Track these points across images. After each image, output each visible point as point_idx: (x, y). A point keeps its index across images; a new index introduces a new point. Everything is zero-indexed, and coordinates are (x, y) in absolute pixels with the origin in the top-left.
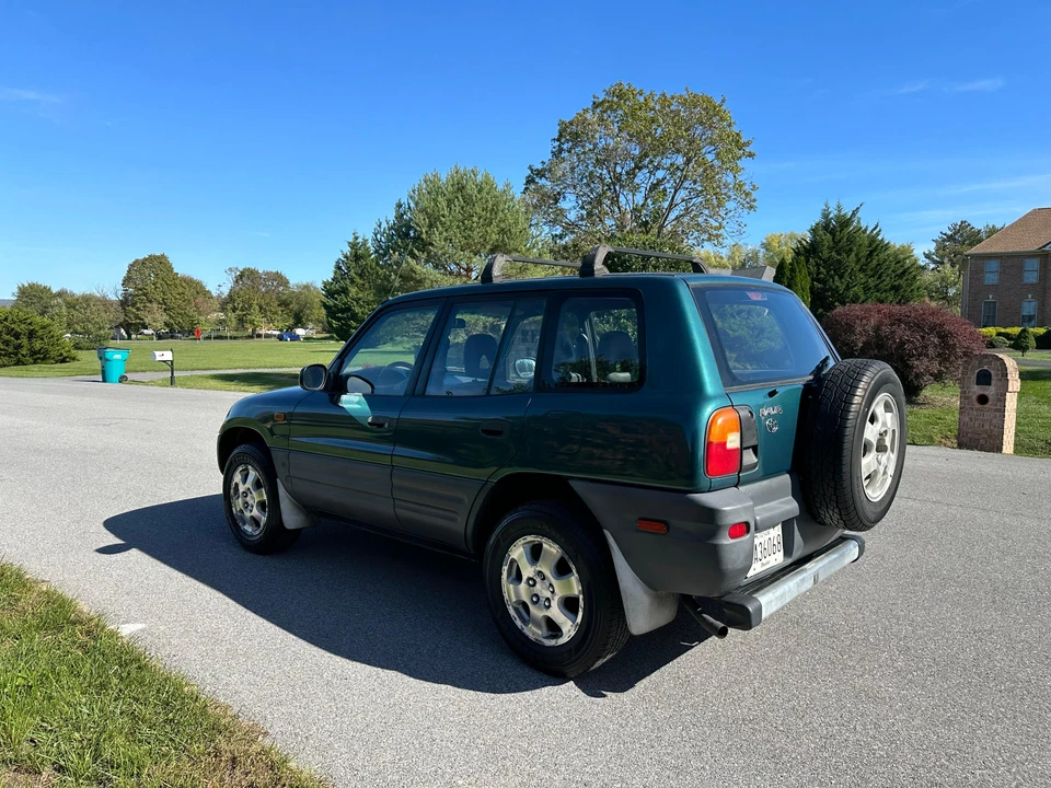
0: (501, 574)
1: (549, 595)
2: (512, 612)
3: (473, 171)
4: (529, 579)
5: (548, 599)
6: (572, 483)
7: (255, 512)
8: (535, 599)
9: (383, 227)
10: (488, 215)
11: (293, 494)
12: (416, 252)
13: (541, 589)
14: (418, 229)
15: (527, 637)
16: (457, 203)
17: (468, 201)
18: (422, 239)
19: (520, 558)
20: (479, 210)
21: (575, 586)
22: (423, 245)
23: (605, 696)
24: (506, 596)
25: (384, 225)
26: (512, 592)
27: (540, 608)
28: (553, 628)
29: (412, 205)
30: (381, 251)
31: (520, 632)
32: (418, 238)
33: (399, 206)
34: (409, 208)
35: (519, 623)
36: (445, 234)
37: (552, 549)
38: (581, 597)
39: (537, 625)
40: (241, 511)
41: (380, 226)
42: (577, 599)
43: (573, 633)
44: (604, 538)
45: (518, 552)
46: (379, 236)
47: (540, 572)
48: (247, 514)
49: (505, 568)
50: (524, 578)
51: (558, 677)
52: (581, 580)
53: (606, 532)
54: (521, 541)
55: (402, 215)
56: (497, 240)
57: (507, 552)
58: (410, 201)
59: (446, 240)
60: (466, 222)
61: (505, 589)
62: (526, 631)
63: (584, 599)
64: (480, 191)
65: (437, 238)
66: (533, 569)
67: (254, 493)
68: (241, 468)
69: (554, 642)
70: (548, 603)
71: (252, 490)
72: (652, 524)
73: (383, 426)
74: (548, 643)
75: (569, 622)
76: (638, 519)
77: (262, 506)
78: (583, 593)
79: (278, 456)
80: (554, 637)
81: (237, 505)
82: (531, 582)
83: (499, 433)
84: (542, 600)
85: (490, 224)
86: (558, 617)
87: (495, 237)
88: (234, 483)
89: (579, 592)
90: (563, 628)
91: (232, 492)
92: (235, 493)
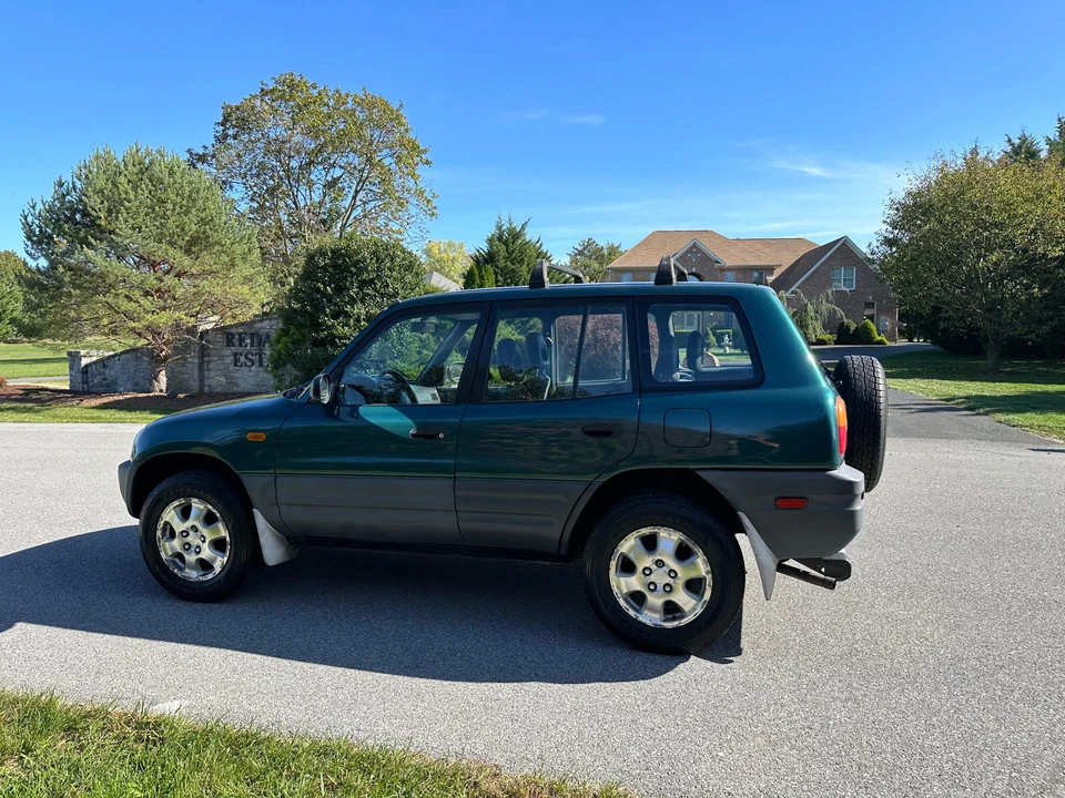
0: (609, 569)
1: (670, 581)
2: (622, 603)
3: (159, 152)
4: (645, 569)
5: (668, 584)
6: (700, 473)
7: (207, 553)
8: (652, 587)
9: (37, 208)
10: (185, 202)
12: (93, 241)
13: (660, 578)
14: (94, 213)
15: (644, 624)
16: (144, 187)
17: (156, 182)
18: (100, 225)
19: (631, 550)
20: (173, 197)
21: (701, 567)
22: (102, 233)
23: (732, 661)
24: (615, 590)
25: (39, 206)
26: (622, 585)
27: (658, 596)
28: (671, 609)
29: (78, 184)
30: (35, 238)
31: (635, 620)
32: (94, 224)
33: (61, 185)
34: (74, 188)
35: (632, 613)
36: (131, 221)
37: (669, 538)
38: (709, 578)
39: (653, 610)
40: (180, 556)
41: (33, 207)
42: (705, 579)
43: (699, 611)
44: (739, 520)
45: (629, 545)
46: (30, 219)
47: (659, 560)
48: (191, 558)
49: (613, 564)
50: (640, 569)
51: (681, 654)
52: (710, 560)
53: (740, 513)
54: (635, 534)
55: (64, 196)
56: (197, 231)
57: (616, 547)
58: (75, 180)
59: (133, 228)
60: (157, 209)
61: (613, 583)
62: (641, 618)
63: (713, 578)
64: (172, 173)
65: (122, 226)
66: (651, 559)
67: (205, 532)
68: (176, 503)
69: (675, 623)
70: (669, 588)
71: (199, 527)
72: (791, 502)
73: (436, 436)
74: (668, 625)
75: (694, 602)
76: (777, 499)
77: (218, 545)
78: (713, 572)
79: (255, 483)
80: (674, 619)
81: (168, 548)
82: (647, 572)
83: (608, 434)
84: (660, 586)
85: (187, 213)
86: (683, 598)
87: (194, 228)
88: (162, 523)
89: (707, 573)
90: (686, 609)
91: (159, 533)
92: (163, 535)
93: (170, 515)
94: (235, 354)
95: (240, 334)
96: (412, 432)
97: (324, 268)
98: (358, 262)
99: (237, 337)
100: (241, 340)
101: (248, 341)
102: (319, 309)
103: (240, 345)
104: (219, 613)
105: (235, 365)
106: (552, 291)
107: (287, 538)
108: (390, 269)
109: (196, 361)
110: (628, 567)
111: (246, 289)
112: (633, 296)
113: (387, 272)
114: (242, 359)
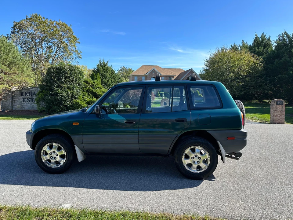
0: (182, 158)
1: (199, 160)
2: (186, 167)
6: (208, 131)
7: (58, 159)
11: (82, 149)
13: (196, 159)
15: (192, 172)
19: (188, 152)
21: (207, 156)
23: (214, 180)
24: (184, 163)
26: (186, 162)
27: (195, 164)
28: (199, 168)
31: (189, 171)
35: (188, 169)
37: (198, 149)
39: (194, 168)
40: (49, 160)
43: (206, 168)
44: (217, 143)
47: (196, 155)
48: (53, 161)
49: (183, 156)
50: (191, 157)
51: (201, 179)
52: (210, 154)
53: (218, 142)
54: (189, 148)
56: (12, 60)
57: (184, 152)
62: (191, 171)
63: (210, 159)
66: (194, 154)
67: (57, 152)
68: (48, 144)
69: (200, 171)
70: (198, 162)
71: (56, 151)
72: (231, 138)
73: (132, 123)
74: (198, 172)
75: (205, 165)
76: (227, 138)
77: (62, 156)
78: (210, 157)
79: (75, 138)
80: (199, 170)
81: (44, 159)
82: (193, 158)
83: (183, 121)
84: (196, 162)
85: (8, 55)
86: (202, 165)
88: (43, 150)
89: (209, 158)
90: (203, 167)
91: (42, 154)
92: (43, 154)
93: (46, 148)
94: (24, 98)
95: (25, 92)
96: (125, 121)
97: (54, 73)
98: (64, 71)
100: (26, 94)
101: (28, 94)
102: (52, 85)
103: (25, 96)
104: (63, 177)
105: (24, 102)
106: (162, 82)
107: (84, 153)
108: (74, 73)
109: (10, 100)
110: (187, 157)
111: (27, 78)
113: (73, 74)
114: (26, 100)
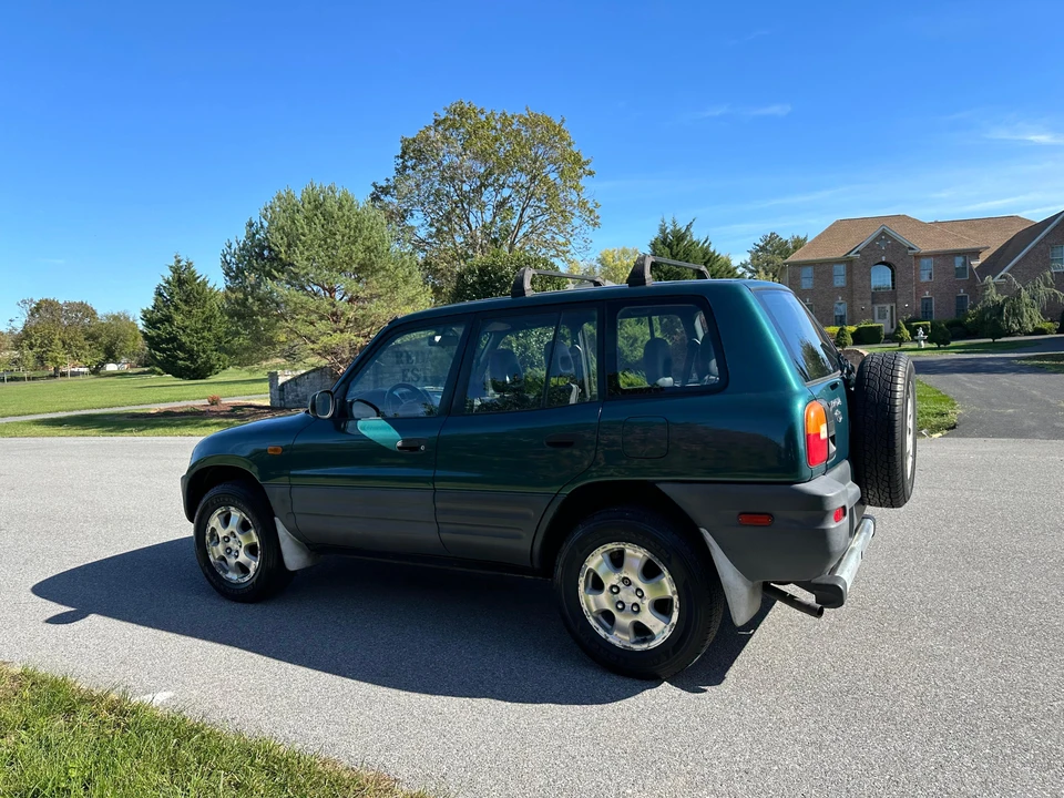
0: (578, 585)
1: (637, 600)
2: (592, 622)
3: (330, 188)
4: (612, 586)
5: (635, 604)
6: (660, 486)
7: (243, 557)
8: (620, 606)
9: (233, 247)
10: (352, 233)
11: (295, 532)
12: (275, 273)
13: (628, 596)
14: (276, 249)
15: (614, 645)
16: (317, 221)
17: (328, 217)
18: (281, 259)
19: (599, 565)
20: (341, 228)
21: (667, 587)
22: (283, 266)
23: (705, 691)
24: (585, 607)
25: (235, 246)
26: (591, 602)
27: (627, 616)
28: (641, 631)
29: (266, 224)
30: (232, 274)
31: (605, 641)
32: (275, 258)
33: (251, 225)
34: (262, 226)
35: (602, 632)
36: (306, 253)
37: (636, 555)
38: (676, 598)
39: (623, 630)
40: (223, 559)
41: (230, 247)
42: (672, 600)
43: (667, 634)
44: (701, 536)
45: (596, 561)
46: (228, 257)
47: (625, 578)
48: (232, 561)
49: (582, 580)
50: (607, 587)
51: (654, 680)
52: (675, 580)
53: (703, 530)
54: (601, 549)
55: (254, 235)
56: (363, 259)
57: (584, 562)
58: (263, 220)
59: (308, 259)
60: (329, 241)
61: (582, 600)
62: (611, 639)
63: (680, 599)
64: (341, 207)
65: (299, 259)
66: (617, 576)
67: (240, 537)
68: (219, 511)
69: (645, 646)
70: (636, 609)
71: (237, 534)
72: (756, 518)
73: (418, 448)
74: (638, 647)
75: (662, 624)
76: (741, 514)
77: (252, 550)
78: (679, 593)
79: (276, 491)
80: (644, 641)
81: (217, 551)
82: (615, 590)
83: (569, 445)
84: (628, 606)
85: (354, 243)
87: (361, 255)
88: (210, 529)
89: (673, 593)
90: (655, 631)
91: (207, 538)
92: (212, 539)
93: (215, 522)
94: (404, 371)
95: (407, 352)
96: (399, 444)
99: (405, 354)
100: (408, 358)
101: (414, 358)
103: (408, 362)
104: (251, 614)
106: (531, 299)
107: (307, 545)
110: (597, 585)
112: (604, 300)
